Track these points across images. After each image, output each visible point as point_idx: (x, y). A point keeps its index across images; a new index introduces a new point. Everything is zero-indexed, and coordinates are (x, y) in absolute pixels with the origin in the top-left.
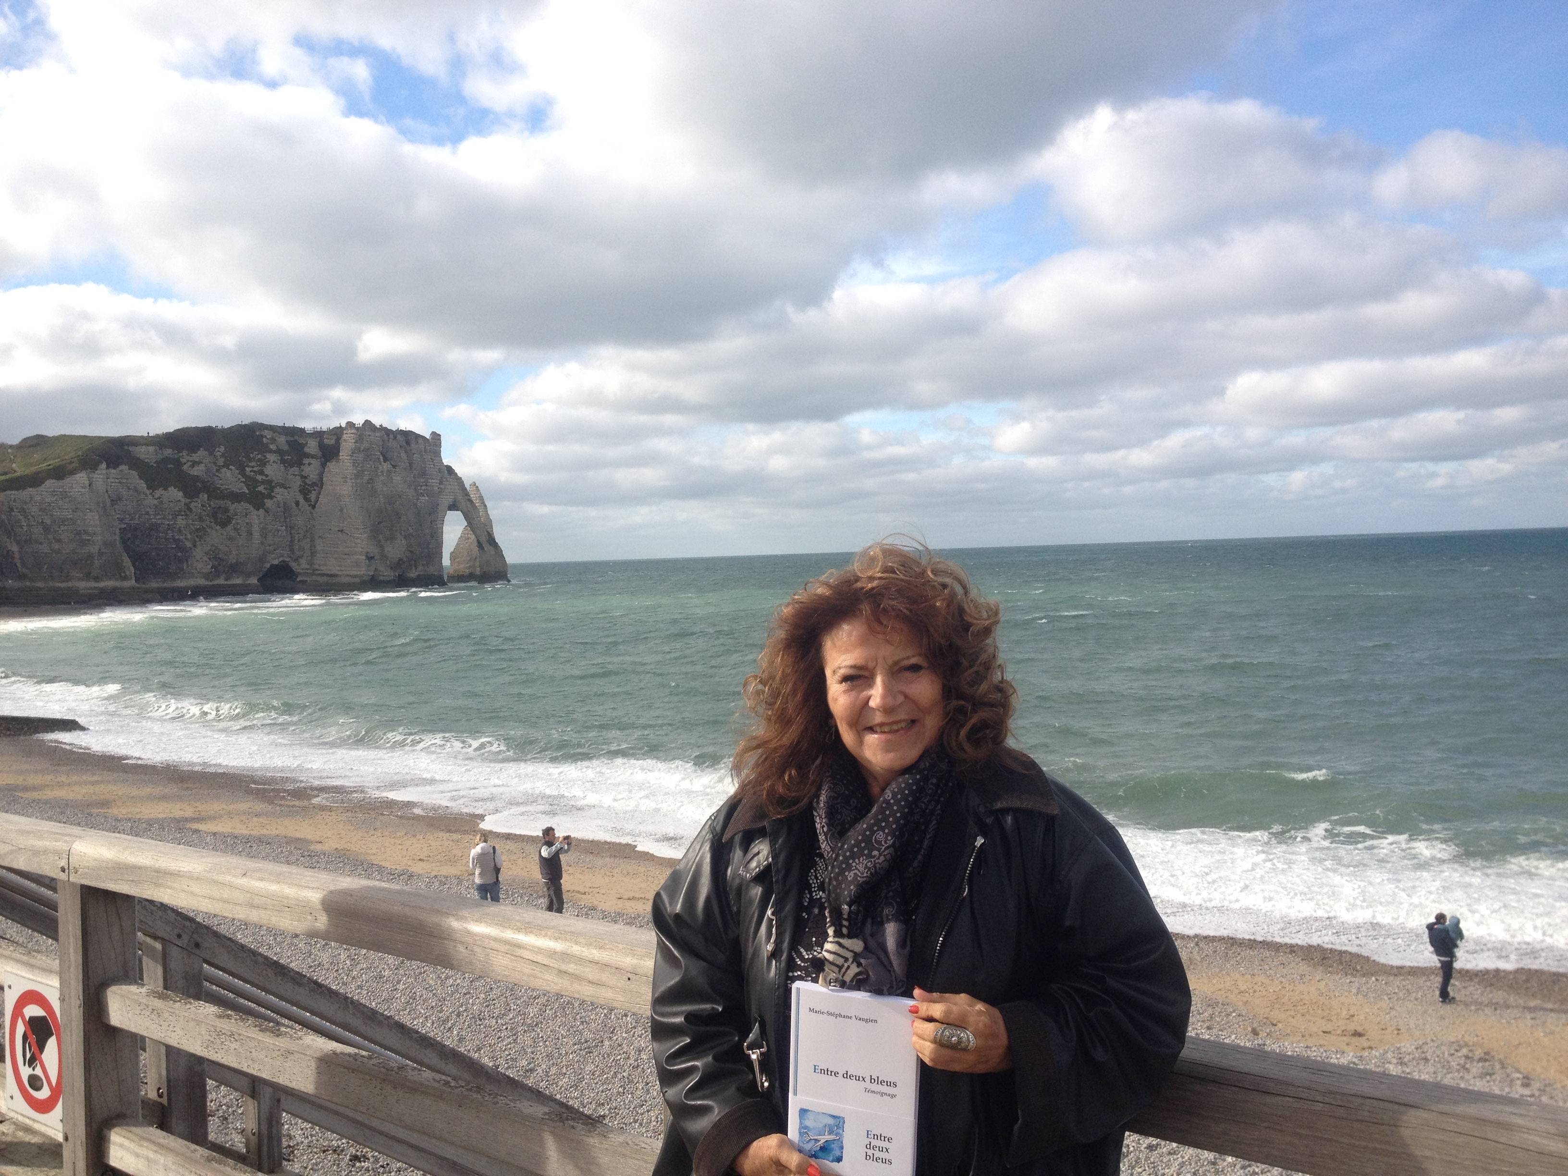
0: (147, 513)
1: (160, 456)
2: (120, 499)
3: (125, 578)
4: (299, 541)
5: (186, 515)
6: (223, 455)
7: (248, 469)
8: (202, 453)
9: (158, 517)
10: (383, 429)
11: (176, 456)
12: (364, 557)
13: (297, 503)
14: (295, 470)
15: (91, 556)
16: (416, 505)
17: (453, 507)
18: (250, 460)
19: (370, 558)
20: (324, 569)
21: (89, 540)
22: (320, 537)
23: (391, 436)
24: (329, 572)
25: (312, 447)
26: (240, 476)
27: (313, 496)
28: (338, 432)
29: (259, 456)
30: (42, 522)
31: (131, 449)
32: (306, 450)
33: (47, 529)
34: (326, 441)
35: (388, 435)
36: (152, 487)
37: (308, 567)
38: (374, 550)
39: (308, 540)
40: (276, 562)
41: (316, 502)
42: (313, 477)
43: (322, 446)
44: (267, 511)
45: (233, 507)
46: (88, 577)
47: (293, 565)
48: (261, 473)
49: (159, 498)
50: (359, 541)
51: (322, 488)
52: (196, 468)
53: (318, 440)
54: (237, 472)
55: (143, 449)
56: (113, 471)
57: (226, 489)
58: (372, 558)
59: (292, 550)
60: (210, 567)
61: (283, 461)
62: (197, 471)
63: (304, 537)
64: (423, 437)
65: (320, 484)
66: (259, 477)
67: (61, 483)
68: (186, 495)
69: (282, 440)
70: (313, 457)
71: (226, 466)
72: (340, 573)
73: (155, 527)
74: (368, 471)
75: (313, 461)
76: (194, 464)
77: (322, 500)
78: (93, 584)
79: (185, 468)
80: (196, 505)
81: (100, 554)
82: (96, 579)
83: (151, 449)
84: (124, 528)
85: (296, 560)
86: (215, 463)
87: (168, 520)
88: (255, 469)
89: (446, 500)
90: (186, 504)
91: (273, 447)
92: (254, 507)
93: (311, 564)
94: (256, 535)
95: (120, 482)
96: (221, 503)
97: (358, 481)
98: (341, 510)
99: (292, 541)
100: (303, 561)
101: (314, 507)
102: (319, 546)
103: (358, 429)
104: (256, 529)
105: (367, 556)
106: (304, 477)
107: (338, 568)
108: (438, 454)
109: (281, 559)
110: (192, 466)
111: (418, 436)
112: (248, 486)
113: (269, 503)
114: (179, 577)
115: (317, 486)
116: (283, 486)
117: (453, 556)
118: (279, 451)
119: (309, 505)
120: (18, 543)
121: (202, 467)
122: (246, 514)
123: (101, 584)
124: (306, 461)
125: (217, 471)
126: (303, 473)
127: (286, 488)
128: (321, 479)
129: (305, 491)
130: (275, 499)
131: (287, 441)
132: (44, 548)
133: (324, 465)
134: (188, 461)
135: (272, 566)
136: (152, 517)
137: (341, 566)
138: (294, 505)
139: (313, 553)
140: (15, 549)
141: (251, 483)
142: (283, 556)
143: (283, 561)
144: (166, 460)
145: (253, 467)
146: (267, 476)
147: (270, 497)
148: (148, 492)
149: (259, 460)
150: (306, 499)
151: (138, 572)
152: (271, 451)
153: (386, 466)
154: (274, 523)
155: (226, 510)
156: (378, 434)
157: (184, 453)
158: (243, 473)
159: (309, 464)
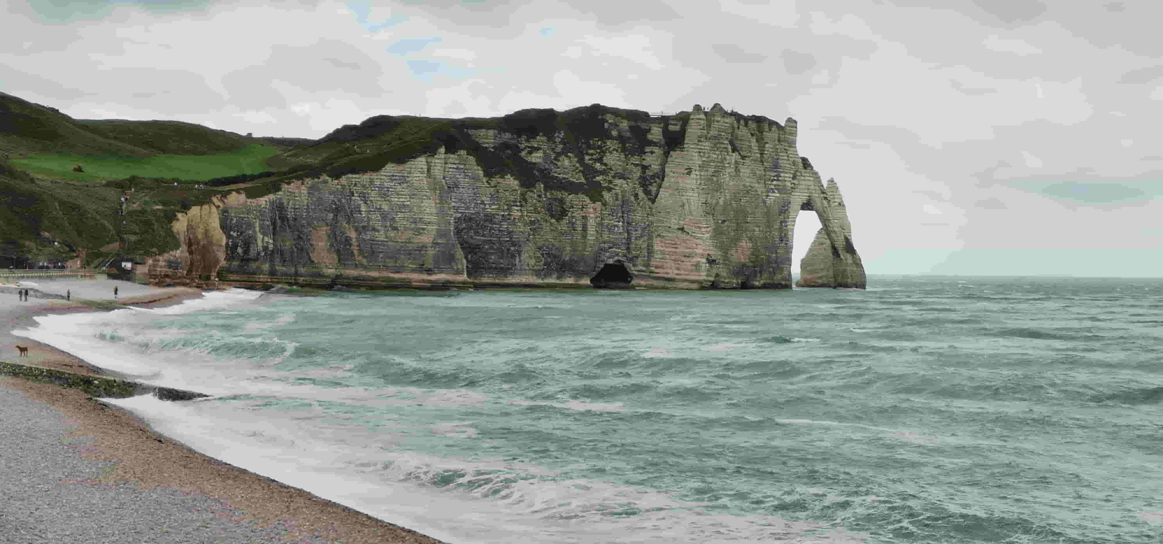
0: (483, 203)
1: (499, 141)
2: (457, 186)
3: (458, 272)
4: (636, 239)
5: (521, 206)
6: (562, 142)
7: (587, 158)
8: (541, 138)
9: (493, 207)
10: (734, 114)
11: (515, 142)
12: (704, 260)
13: (636, 196)
14: (636, 160)
15: (424, 247)
16: (764, 202)
17: (807, 206)
18: (589, 147)
19: (711, 262)
20: (661, 273)
21: (424, 229)
22: (659, 235)
23: (742, 122)
24: (665, 276)
25: (656, 133)
26: (578, 165)
27: (653, 189)
28: (684, 118)
29: (599, 143)
30: (380, 209)
31: (470, 132)
32: (650, 137)
33: (384, 217)
34: (671, 128)
35: (738, 122)
36: (489, 174)
37: (644, 269)
38: (716, 254)
39: (646, 238)
40: (611, 261)
41: (656, 197)
42: (655, 167)
43: (666, 132)
44: (605, 204)
45: (569, 198)
46: (422, 269)
47: (629, 265)
48: (600, 160)
49: (496, 186)
50: (699, 241)
51: (663, 180)
52: (534, 155)
53: (662, 125)
54: (576, 159)
55: (482, 132)
56: (452, 156)
57: (564, 178)
58: (714, 261)
59: (628, 249)
60: (542, 263)
61: (624, 150)
62: (536, 158)
63: (642, 236)
64: (777, 124)
65: (661, 176)
66: (598, 166)
67: (401, 168)
68: (522, 185)
69: (625, 125)
70: (655, 144)
71: (564, 152)
72: (677, 277)
73: (489, 218)
74: (714, 162)
75: (656, 150)
76: (533, 150)
77: (663, 194)
78: (425, 277)
79: (523, 154)
80: (532, 196)
81: (435, 244)
82: (429, 271)
83: (491, 132)
84: (459, 218)
85: (633, 260)
86: (553, 149)
87: (504, 211)
88: (594, 157)
89: (798, 198)
90: (522, 194)
91: (614, 133)
92: (591, 200)
93: (647, 265)
94: (591, 231)
95: (457, 168)
96: (559, 195)
97: (703, 173)
98: (683, 206)
99: (629, 239)
100: (639, 261)
101: (653, 201)
102: (657, 246)
103: (706, 113)
104: (592, 222)
105: (707, 259)
106: (645, 168)
107: (676, 272)
108: (792, 144)
109: (616, 258)
110: (530, 153)
111: (772, 123)
112: (585, 176)
113: (607, 195)
114: (511, 274)
115: (658, 178)
116: (622, 177)
117: (804, 264)
118: (621, 139)
119: (649, 199)
120: (356, 229)
121: (540, 154)
122: (583, 208)
123: (433, 278)
124: (648, 149)
125: (556, 159)
126: (644, 163)
127: (625, 179)
128: (663, 171)
129: (644, 182)
130: (614, 191)
131: (630, 127)
132: (381, 236)
133: (667, 154)
134: (526, 147)
135: (607, 265)
136: (487, 206)
137: (678, 269)
138: (632, 198)
139: (650, 252)
140: (353, 235)
141: (589, 171)
142: (617, 255)
143: (619, 261)
144: (506, 146)
145: (592, 155)
146: (606, 165)
147: (609, 190)
148: (485, 180)
149: (600, 147)
150: (647, 192)
151: (470, 266)
152: (611, 138)
153: (735, 156)
154: (611, 217)
155: (562, 201)
156: (728, 120)
157: (524, 137)
158: (581, 161)
159: (652, 153)
